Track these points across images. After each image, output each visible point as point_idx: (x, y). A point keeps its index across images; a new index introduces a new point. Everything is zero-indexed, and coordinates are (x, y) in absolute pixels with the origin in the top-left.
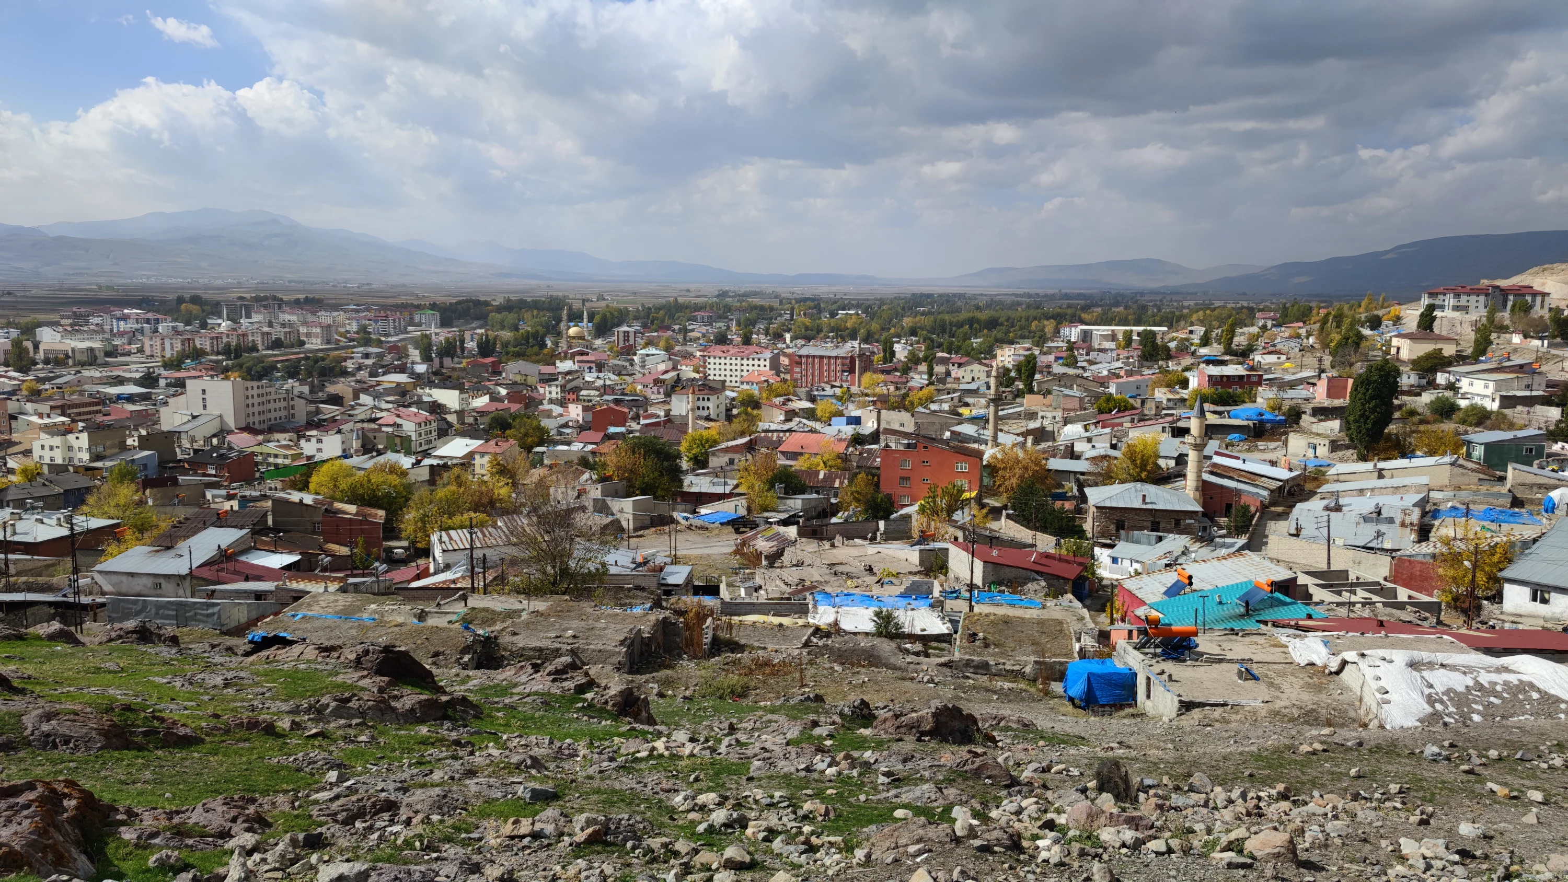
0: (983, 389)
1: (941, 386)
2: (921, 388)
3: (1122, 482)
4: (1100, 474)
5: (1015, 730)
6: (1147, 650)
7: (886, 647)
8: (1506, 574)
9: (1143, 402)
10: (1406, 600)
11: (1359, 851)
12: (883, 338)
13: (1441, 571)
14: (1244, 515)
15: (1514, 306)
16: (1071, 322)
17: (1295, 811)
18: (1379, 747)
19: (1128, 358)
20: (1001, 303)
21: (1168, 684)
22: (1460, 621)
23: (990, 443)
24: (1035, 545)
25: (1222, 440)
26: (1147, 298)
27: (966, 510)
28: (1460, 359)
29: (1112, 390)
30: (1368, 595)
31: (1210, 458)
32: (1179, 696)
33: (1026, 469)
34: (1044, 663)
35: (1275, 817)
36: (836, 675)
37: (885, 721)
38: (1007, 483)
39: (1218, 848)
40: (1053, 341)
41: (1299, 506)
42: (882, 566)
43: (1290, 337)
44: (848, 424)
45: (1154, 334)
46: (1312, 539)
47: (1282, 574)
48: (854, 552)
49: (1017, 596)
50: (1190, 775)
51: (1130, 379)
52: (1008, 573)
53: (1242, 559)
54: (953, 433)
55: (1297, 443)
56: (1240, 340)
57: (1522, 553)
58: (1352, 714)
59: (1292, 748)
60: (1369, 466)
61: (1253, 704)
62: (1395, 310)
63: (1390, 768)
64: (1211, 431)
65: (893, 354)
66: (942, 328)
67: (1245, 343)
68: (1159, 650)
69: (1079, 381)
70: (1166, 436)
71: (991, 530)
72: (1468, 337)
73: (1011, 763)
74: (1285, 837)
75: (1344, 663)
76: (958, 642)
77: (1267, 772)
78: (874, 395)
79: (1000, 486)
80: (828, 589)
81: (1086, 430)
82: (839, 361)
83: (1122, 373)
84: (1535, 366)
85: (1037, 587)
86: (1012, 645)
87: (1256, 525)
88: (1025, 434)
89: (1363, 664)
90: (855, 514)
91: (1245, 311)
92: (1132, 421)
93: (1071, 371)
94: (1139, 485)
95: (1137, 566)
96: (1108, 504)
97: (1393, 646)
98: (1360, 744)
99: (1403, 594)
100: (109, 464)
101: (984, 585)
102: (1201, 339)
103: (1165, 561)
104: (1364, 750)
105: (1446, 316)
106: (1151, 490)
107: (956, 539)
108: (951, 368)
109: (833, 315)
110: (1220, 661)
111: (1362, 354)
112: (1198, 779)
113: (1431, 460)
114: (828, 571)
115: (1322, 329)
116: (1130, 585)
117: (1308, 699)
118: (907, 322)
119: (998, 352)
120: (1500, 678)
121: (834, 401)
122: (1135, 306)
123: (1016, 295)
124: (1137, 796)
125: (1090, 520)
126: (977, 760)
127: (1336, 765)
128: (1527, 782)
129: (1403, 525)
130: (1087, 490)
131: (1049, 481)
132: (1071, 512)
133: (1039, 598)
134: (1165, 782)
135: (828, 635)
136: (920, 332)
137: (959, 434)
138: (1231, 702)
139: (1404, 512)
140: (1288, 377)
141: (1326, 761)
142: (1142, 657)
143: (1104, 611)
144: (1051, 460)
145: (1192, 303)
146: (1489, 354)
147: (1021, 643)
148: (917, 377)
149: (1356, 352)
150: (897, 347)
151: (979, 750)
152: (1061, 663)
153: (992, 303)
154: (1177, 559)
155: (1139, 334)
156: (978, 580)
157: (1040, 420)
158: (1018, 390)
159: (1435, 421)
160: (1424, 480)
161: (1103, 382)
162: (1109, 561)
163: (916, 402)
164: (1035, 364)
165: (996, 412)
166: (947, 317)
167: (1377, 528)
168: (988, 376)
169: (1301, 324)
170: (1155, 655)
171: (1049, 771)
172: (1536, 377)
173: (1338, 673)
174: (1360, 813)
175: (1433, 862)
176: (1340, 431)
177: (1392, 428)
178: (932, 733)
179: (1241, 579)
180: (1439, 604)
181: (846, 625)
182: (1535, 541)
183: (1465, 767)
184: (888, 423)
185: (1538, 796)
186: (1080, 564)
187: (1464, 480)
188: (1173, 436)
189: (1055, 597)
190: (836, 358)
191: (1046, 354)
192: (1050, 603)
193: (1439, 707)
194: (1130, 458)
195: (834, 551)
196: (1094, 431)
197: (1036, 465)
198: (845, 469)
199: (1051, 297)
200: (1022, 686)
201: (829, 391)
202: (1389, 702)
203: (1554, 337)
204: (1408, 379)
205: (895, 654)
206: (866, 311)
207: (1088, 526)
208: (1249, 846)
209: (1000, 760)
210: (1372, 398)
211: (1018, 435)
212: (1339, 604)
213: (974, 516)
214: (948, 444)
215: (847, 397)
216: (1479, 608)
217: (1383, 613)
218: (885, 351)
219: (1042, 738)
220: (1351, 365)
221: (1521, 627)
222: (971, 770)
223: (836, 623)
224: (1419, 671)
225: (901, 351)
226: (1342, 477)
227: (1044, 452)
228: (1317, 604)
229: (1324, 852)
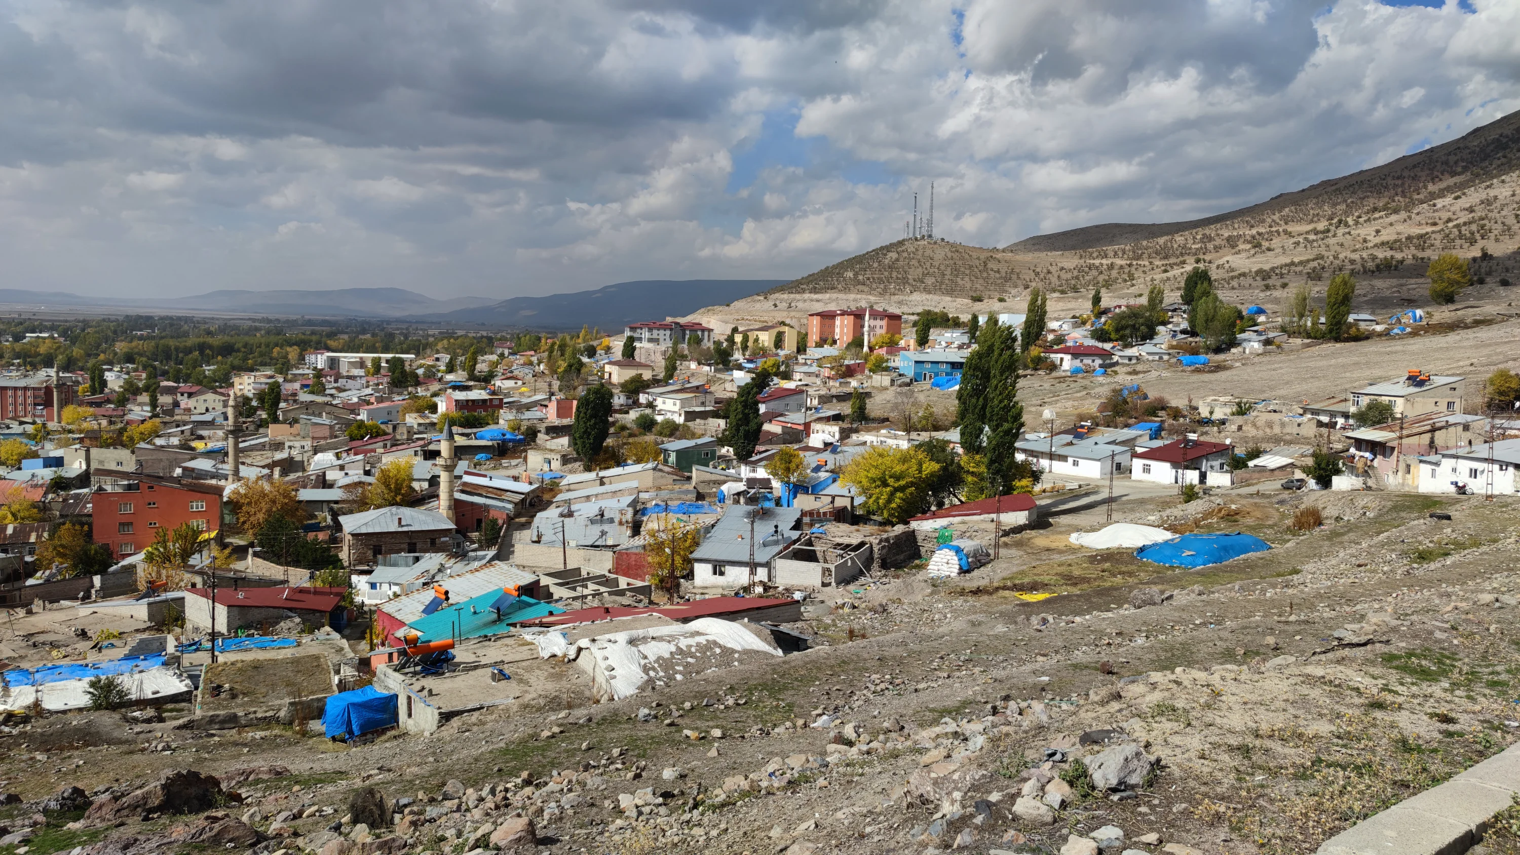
0: (220, 420)
1: (167, 419)
2: (143, 422)
3: (378, 507)
4: (354, 501)
5: (267, 781)
6: (407, 670)
7: (107, 720)
8: (695, 555)
9: (395, 428)
10: (625, 587)
11: (588, 815)
12: (89, 365)
13: (650, 559)
14: (493, 528)
15: (690, 339)
16: (317, 349)
17: (537, 793)
18: (604, 719)
19: (378, 385)
20: (236, 328)
21: (428, 699)
22: (666, 599)
23: (230, 478)
24: (287, 581)
25: (470, 460)
26: (393, 326)
27: (205, 553)
28: (655, 382)
29: (363, 416)
30: (596, 587)
31: (460, 477)
32: (439, 708)
33: (274, 502)
34: (300, 703)
35: (520, 805)
36: (38, 765)
37: (100, 807)
38: (252, 519)
39: (467, 849)
40: (298, 368)
41: (539, 515)
42: (99, 628)
43: (524, 364)
44: (45, 466)
45: (402, 361)
46: (552, 543)
47: (527, 578)
48: (59, 616)
49: (268, 638)
50: (444, 784)
51: (381, 405)
52: (256, 615)
53: (492, 569)
54: (185, 469)
55: (535, 459)
56: (482, 367)
57: (705, 537)
58: (587, 693)
59: (535, 737)
60: (592, 475)
61: (506, 702)
62: (606, 341)
63: (613, 735)
64: (459, 452)
65: (104, 383)
66: (166, 354)
67: (486, 369)
68: (419, 668)
69: (328, 408)
70: (419, 459)
71: (236, 571)
72: (660, 363)
73: (257, 819)
74: (524, 820)
75: (580, 650)
76: (199, 699)
77: (513, 764)
78: (80, 432)
79: (244, 522)
80: (25, 665)
81: (338, 458)
82: (29, 393)
83: (373, 400)
84: (707, 387)
85: (291, 625)
86: (264, 690)
87: (504, 536)
88: (271, 466)
89: (594, 648)
90: (60, 572)
91: (485, 340)
92: (385, 446)
93: (319, 399)
94: (394, 509)
95: (396, 589)
96: (364, 530)
97: (617, 630)
98: (590, 720)
99: (623, 582)
101: (229, 631)
102: (447, 366)
103: (423, 580)
104: (593, 725)
105: (643, 347)
106: (407, 513)
107: (194, 585)
108: (179, 397)
109: (18, 338)
110: (476, 668)
111: (583, 379)
112: (449, 788)
113: (638, 467)
114: (24, 644)
115: (550, 357)
116: (389, 608)
117: (551, 687)
118: (121, 347)
119: (236, 380)
120: (692, 641)
121: (25, 440)
122: (382, 334)
123: (254, 320)
124: (393, 817)
125: (346, 548)
126: (217, 825)
127: (571, 743)
128: (711, 723)
129: (621, 523)
130: (342, 519)
131: (300, 513)
132: (326, 542)
133: (294, 636)
134: (420, 797)
135: (25, 719)
136: (137, 357)
137: (193, 470)
138: (486, 704)
139: (622, 512)
140: (525, 400)
141: (563, 742)
142: (403, 677)
143: (364, 638)
144: (302, 491)
145: (436, 332)
146: (675, 378)
147: (273, 687)
148: (137, 409)
149: (578, 376)
150: (109, 376)
151: (220, 814)
152: (319, 700)
153: (226, 328)
154: (433, 577)
155: (387, 361)
156: (222, 626)
157: (287, 451)
158: (261, 420)
159: (641, 434)
160: (634, 484)
161: (353, 409)
162: (367, 586)
163: (136, 437)
164: (279, 393)
165: (236, 444)
166: (172, 343)
167: (601, 528)
168: (225, 405)
169: (532, 353)
170: (415, 673)
171: (301, 816)
172: (708, 396)
173: (574, 660)
174: (589, 782)
175: (643, 809)
176: (569, 446)
177: (609, 441)
178: (161, 808)
179: (493, 588)
180: (650, 586)
181: (51, 703)
182: (713, 526)
183: (667, 721)
184: (101, 462)
185: (717, 733)
186: (337, 594)
187: (663, 481)
188: (425, 459)
189: (311, 632)
190: (25, 389)
191: (291, 381)
192: (306, 639)
193: (652, 673)
194: (384, 483)
195: (32, 619)
196: (346, 459)
197: (285, 497)
198: (42, 520)
199: (293, 324)
200: (276, 731)
201: (16, 428)
202: (615, 677)
203: (718, 364)
204: (619, 400)
205: (119, 726)
206: (64, 334)
207: (344, 555)
208: (494, 839)
209: (245, 819)
210: (591, 417)
211: (263, 467)
212: (574, 599)
213: (215, 558)
214: (179, 482)
215: (44, 434)
216: (678, 585)
217: (609, 601)
218: (93, 379)
219: (296, 783)
220: (575, 388)
221: (707, 597)
222: (209, 838)
223: (37, 704)
224: (636, 646)
225: (114, 380)
226: (572, 487)
227: (293, 483)
228: (557, 601)
229: (559, 825)
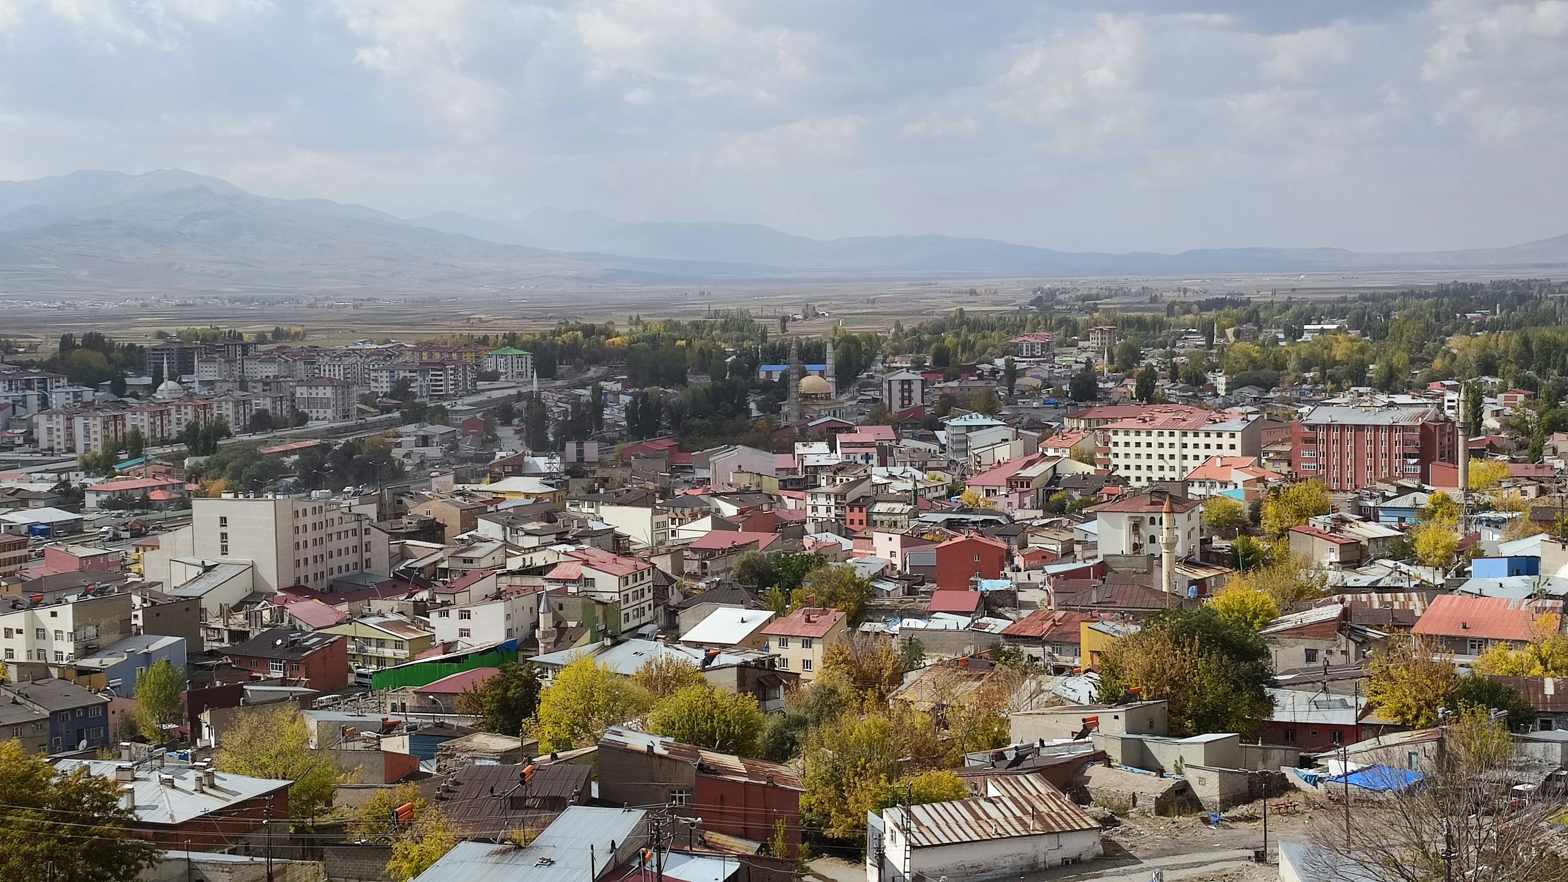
44: (1517, 573)
82: (1397, 436)
100: (110, 661)
190: (1391, 428)
